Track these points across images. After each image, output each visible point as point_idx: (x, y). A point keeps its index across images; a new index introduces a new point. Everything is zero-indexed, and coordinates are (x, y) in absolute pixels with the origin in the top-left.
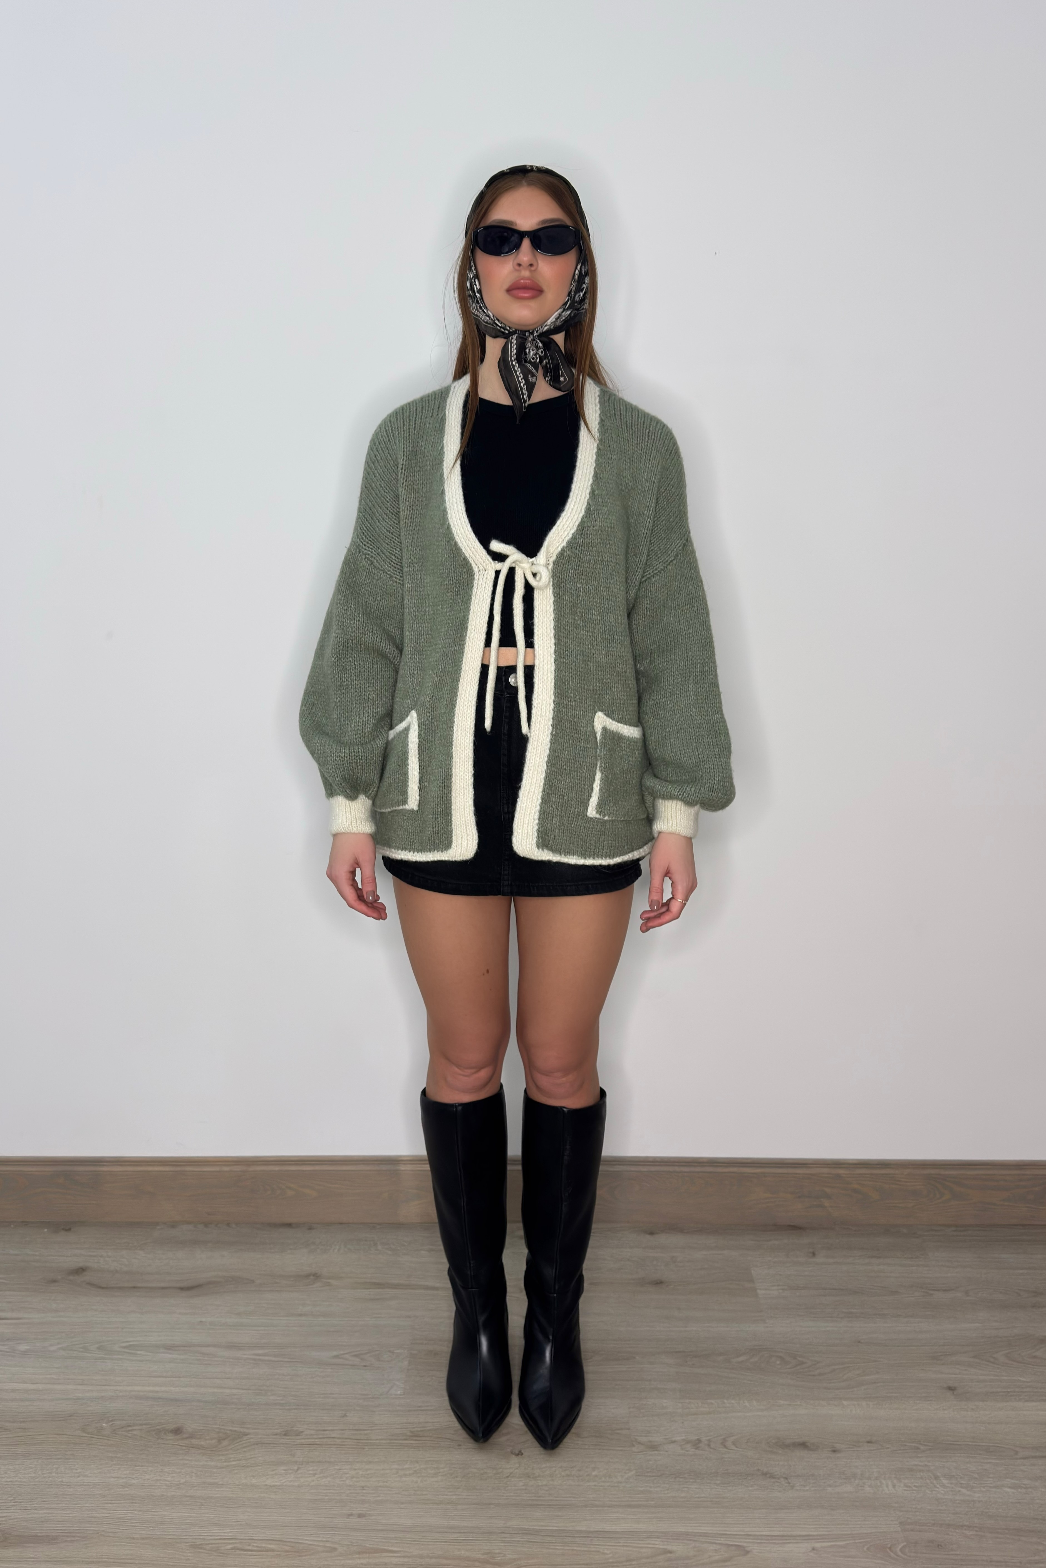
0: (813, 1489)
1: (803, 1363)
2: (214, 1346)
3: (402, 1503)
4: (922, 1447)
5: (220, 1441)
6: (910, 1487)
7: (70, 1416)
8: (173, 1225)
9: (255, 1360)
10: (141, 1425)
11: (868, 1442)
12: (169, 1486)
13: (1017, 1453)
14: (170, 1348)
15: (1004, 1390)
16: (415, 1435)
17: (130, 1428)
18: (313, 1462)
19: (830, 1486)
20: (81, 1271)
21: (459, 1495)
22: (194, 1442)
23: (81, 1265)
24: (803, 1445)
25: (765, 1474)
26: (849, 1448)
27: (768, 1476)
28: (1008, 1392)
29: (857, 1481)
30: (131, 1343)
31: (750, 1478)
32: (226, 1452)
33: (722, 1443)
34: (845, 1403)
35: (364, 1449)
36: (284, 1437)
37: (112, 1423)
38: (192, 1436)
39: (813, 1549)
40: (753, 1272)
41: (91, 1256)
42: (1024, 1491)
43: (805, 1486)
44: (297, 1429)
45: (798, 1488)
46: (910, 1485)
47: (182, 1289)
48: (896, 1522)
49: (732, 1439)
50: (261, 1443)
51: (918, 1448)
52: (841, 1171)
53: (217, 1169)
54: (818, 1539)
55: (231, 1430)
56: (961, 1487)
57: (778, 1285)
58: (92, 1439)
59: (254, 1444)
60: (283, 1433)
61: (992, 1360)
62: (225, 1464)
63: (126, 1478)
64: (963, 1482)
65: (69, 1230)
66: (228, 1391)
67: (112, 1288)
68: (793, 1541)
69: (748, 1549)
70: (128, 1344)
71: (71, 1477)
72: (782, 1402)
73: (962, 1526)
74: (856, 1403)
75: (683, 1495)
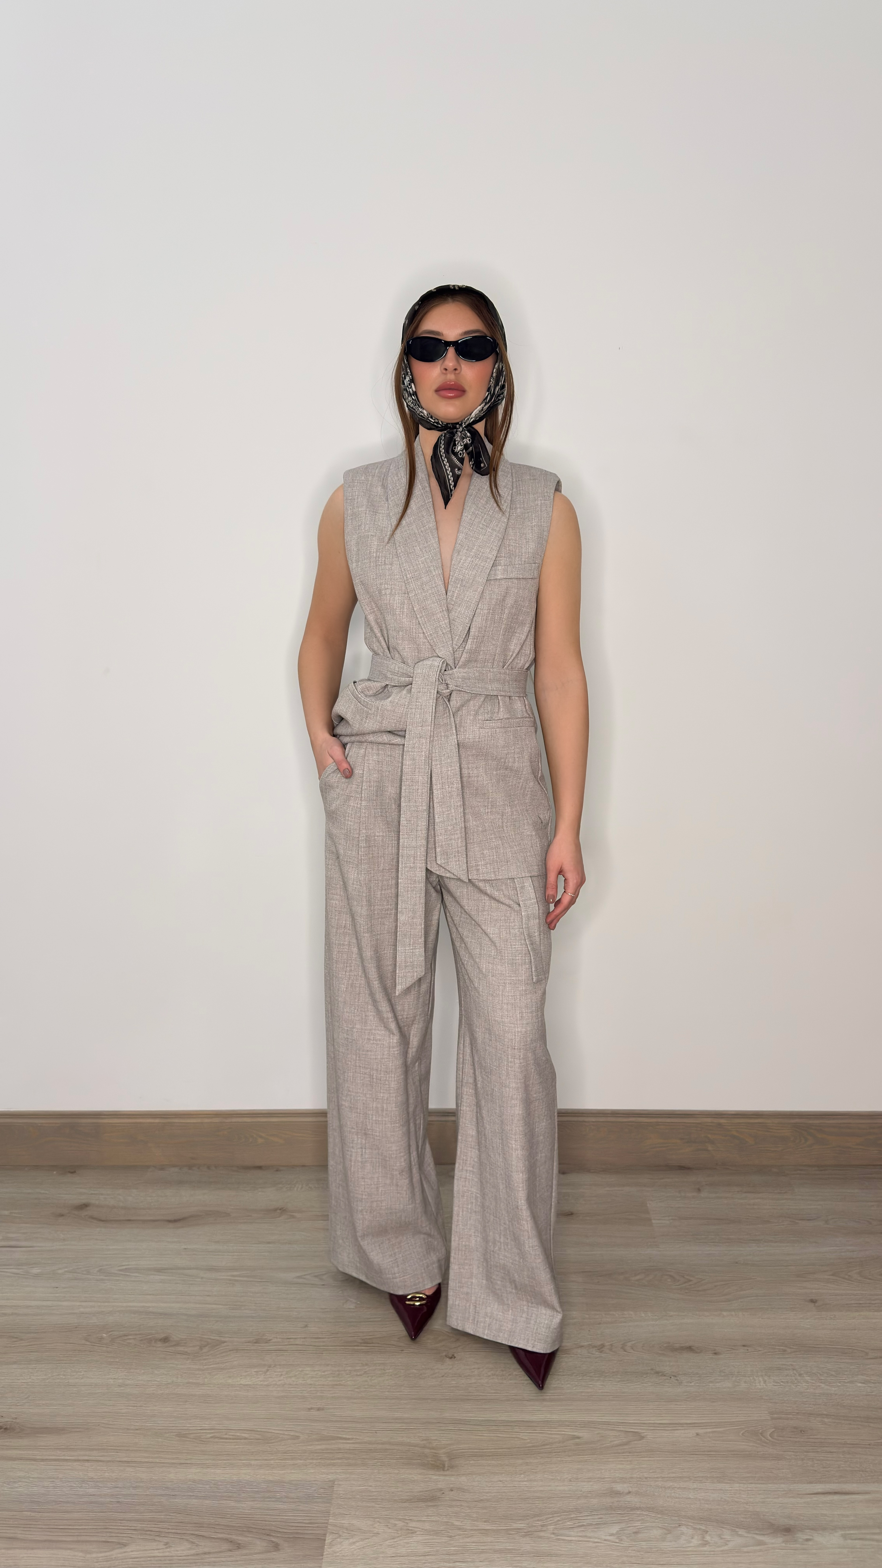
0: (698, 1384)
1: (690, 1281)
2: (197, 1269)
3: (355, 1399)
4: (789, 1350)
5: (201, 1348)
6: (779, 1383)
7: (76, 1328)
8: (162, 1168)
9: (230, 1280)
10: (136, 1335)
11: (744, 1346)
12: (158, 1386)
13: (867, 1354)
14: (159, 1270)
15: (857, 1302)
16: (365, 1342)
17: (126, 1338)
18: (279, 1365)
19: (711, 1382)
20: (84, 1206)
21: (401, 1392)
22: (181, 1349)
23: (84, 1201)
24: (690, 1349)
25: (657, 1373)
26: (728, 1351)
27: (660, 1374)
28: (860, 1304)
29: (734, 1379)
30: (127, 1267)
31: (645, 1376)
32: (207, 1357)
33: (623, 1348)
34: (725, 1313)
35: (322, 1353)
36: (256, 1344)
37: (111, 1333)
38: (178, 1344)
39: (697, 1434)
40: (648, 1205)
41: (92, 1194)
42: (872, 1385)
43: (691, 1383)
44: (266, 1337)
45: (686, 1384)
46: (779, 1381)
47: (170, 1221)
48: (766, 1412)
49: (629, 1344)
50: (236, 1350)
51: (785, 1351)
52: (722, 1121)
53: (199, 1120)
54: (701, 1426)
55: (210, 1339)
56: (821, 1383)
57: (669, 1216)
58: (95, 1347)
59: (230, 1351)
60: (255, 1341)
61: (847, 1277)
62: (205, 1367)
63: (122, 1379)
64: (823, 1378)
65: (75, 1172)
66: (207, 1306)
67: (112, 1220)
68: (680, 1428)
69: (643, 1435)
70: (125, 1267)
71: (77, 1378)
72: (672, 1313)
73: (822, 1415)
74: (733, 1313)
75: (589, 1390)
